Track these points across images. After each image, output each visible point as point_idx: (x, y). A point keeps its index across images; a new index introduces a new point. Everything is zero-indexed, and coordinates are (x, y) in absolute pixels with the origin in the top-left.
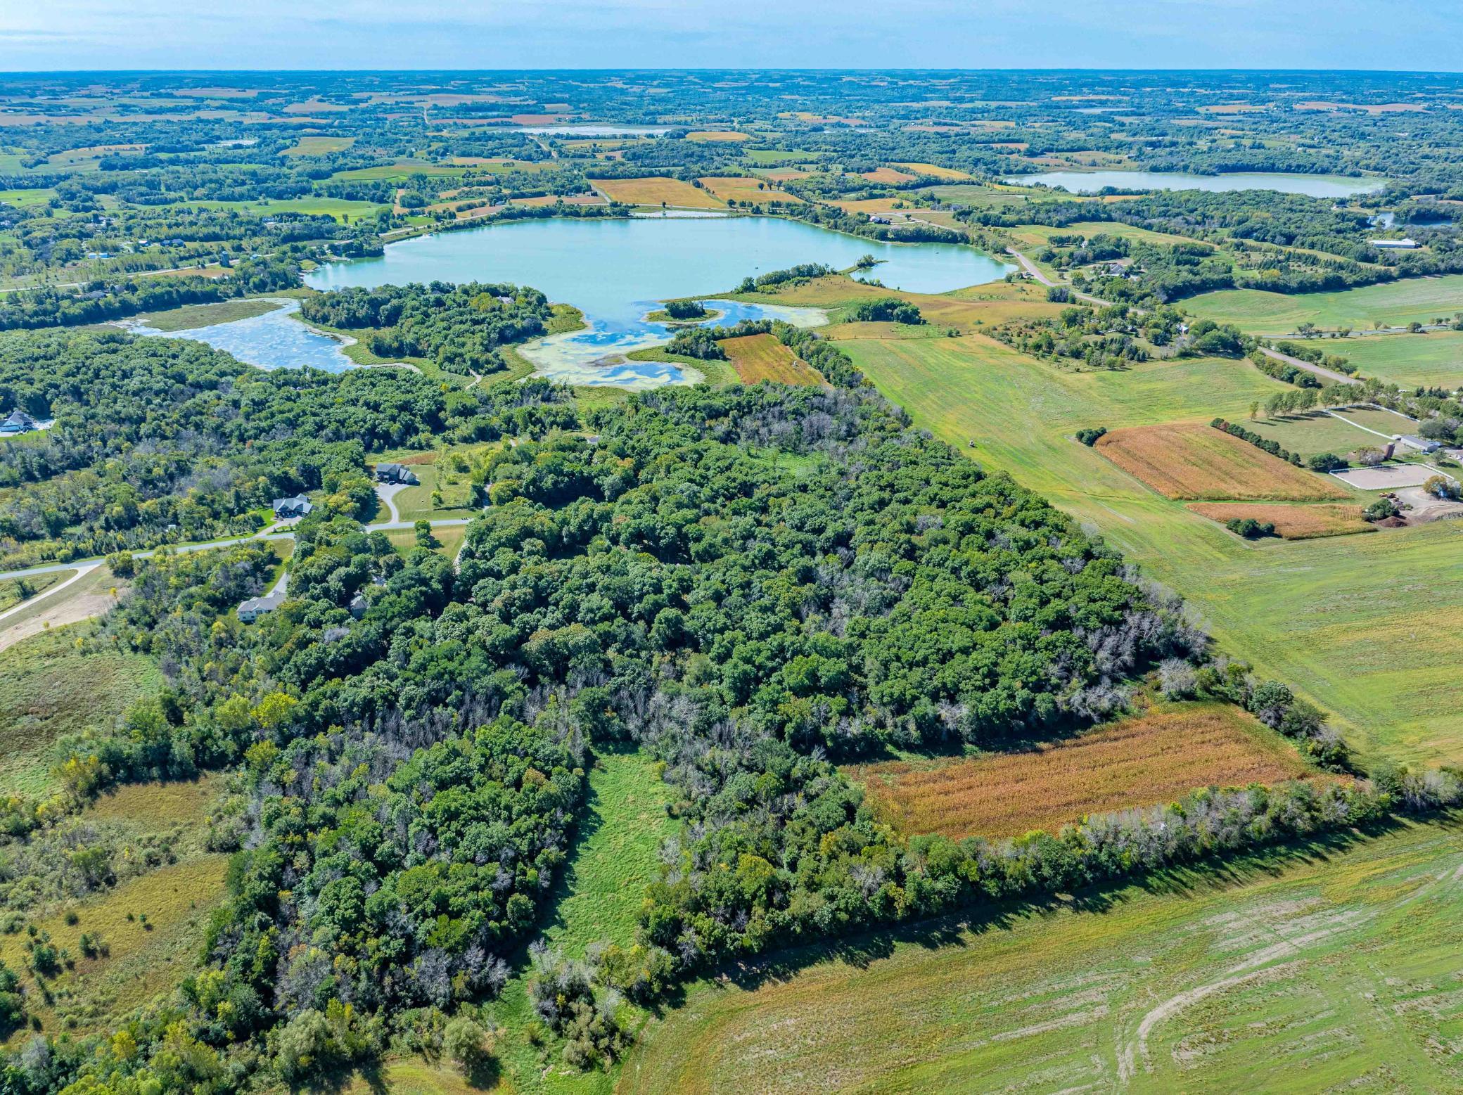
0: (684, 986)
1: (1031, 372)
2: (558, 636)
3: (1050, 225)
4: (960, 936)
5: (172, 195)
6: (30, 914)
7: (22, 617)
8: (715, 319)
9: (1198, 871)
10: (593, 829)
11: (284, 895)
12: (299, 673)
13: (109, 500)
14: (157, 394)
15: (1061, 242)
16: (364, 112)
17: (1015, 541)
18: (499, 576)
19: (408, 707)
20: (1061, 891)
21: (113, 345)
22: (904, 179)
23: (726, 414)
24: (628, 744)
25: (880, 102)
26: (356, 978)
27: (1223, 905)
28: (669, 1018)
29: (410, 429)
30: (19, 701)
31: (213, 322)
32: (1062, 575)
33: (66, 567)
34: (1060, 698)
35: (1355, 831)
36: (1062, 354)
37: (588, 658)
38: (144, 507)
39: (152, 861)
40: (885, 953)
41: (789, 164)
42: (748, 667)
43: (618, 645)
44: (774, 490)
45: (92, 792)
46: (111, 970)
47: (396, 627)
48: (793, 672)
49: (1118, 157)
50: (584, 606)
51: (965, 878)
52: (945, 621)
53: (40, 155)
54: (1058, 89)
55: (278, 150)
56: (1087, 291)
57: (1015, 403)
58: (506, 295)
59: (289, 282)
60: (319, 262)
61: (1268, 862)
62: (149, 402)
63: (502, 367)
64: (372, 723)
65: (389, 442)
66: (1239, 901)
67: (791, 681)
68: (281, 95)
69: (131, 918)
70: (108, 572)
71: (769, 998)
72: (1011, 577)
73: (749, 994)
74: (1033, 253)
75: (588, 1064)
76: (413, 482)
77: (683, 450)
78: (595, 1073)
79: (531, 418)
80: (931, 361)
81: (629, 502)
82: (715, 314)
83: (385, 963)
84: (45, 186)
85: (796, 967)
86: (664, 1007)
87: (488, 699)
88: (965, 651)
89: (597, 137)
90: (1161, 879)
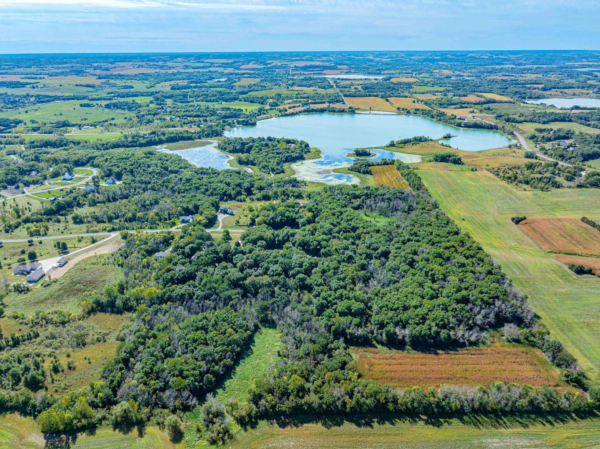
0: (259, 421)
1: (503, 189)
2: (257, 279)
3: (539, 122)
4: (373, 424)
5: (191, 99)
6: (57, 351)
7: (90, 250)
8: (374, 157)
9: (488, 418)
10: (249, 355)
11: (132, 359)
12: (164, 281)
13: (129, 211)
14: (157, 174)
15: (541, 131)
16: (268, 68)
17: (458, 263)
18: (244, 253)
19: (197, 299)
20: (423, 414)
21: (148, 155)
22: (478, 99)
23: (360, 198)
24: (272, 325)
25: (481, 65)
26: (144, 394)
27: (494, 435)
28: (248, 432)
29: (239, 194)
30: (79, 278)
31: (188, 148)
32: (473, 280)
33: (108, 234)
34: (452, 333)
35: (573, 415)
36: (520, 182)
37: (266, 289)
38: (139, 214)
39: (99, 340)
40: (339, 424)
41: (430, 92)
42: (324, 301)
43: (279, 286)
44: (365, 231)
45: (89, 313)
46: (74, 375)
47: (201, 269)
48: (341, 306)
49: (587, 92)
50: (271, 269)
51: (378, 401)
52: (412, 293)
53: (153, 83)
54: (569, 59)
55: (232, 83)
56: (545, 154)
57: (489, 202)
58: (294, 143)
59: (218, 134)
60: (232, 127)
61: (524, 421)
62: (153, 177)
63: (283, 172)
64: (182, 303)
65: (230, 197)
66: (502, 435)
67: (339, 309)
68: (240, 62)
69: (86, 358)
70: (120, 237)
71: (288, 433)
72: (449, 278)
73: (281, 429)
74: (526, 135)
75: (213, 442)
76: (232, 214)
77: (335, 211)
78: (215, 446)
79: (284, 193)
80: (459, 181)
81: (304, 230)
82: (375, 155)
83: (155, 390)
84: (151, 96)
85: (302, 423)
86: (248, 427)
87: (225, 301)
88: (416, 307)
89: (354, 80)
90: (470, 418)
